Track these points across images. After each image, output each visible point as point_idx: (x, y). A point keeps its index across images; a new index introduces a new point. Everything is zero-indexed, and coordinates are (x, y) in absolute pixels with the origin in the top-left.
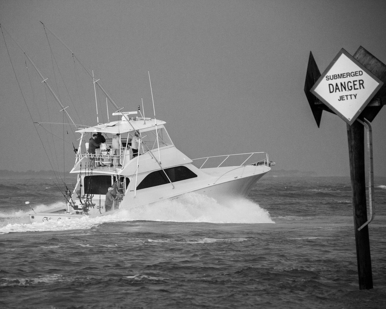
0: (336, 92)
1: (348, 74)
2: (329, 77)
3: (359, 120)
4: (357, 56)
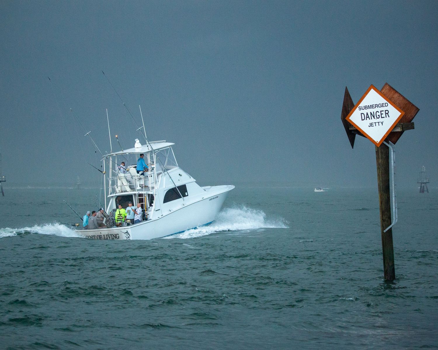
0: (366, 120)
1: (376, 105)
2: (361, 108)
3: (385, 143)
4: (383, 91)
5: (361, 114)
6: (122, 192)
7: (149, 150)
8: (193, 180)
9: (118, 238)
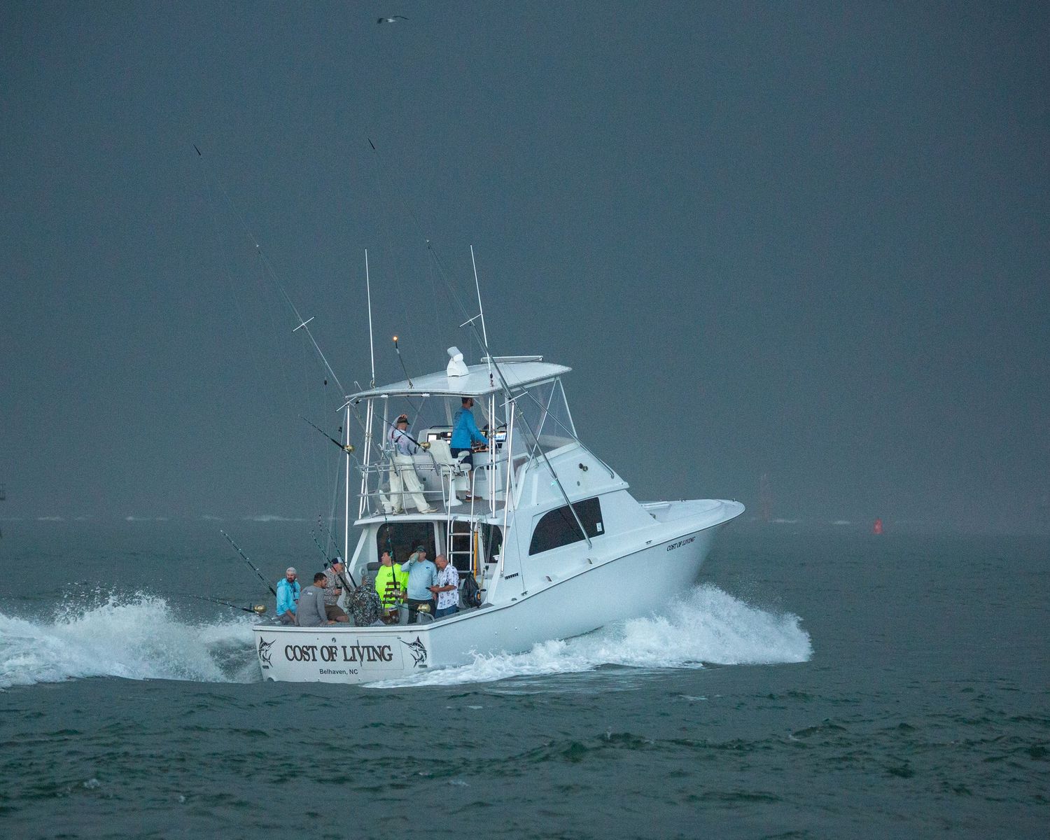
6: (401, 512)
7: (494, 389)
8: (619, 483)
9: (388, 657)
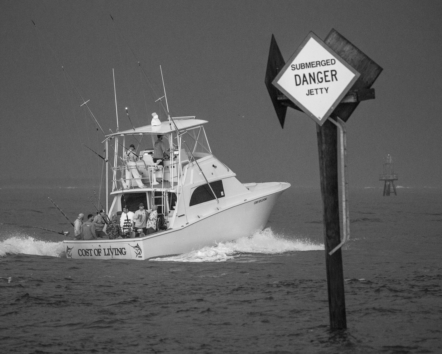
0: (303, 84)
1: (318, 63)
2: (295, 67)
3: (331, 120)
4: (328, 41)
5: (296, 76)
7: (172, 130)
